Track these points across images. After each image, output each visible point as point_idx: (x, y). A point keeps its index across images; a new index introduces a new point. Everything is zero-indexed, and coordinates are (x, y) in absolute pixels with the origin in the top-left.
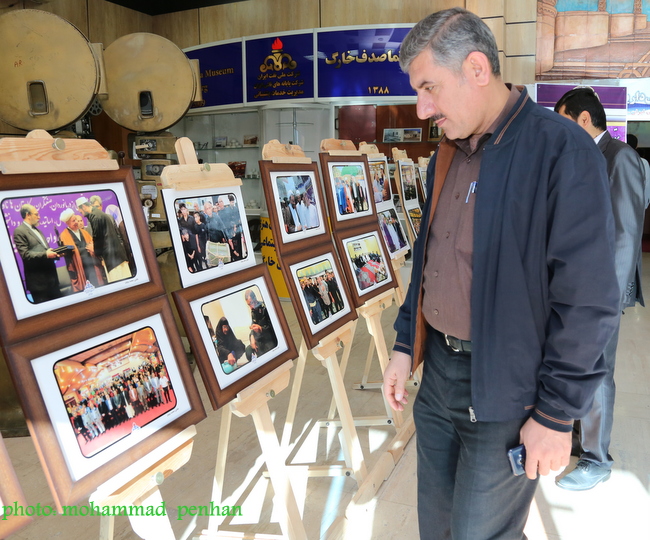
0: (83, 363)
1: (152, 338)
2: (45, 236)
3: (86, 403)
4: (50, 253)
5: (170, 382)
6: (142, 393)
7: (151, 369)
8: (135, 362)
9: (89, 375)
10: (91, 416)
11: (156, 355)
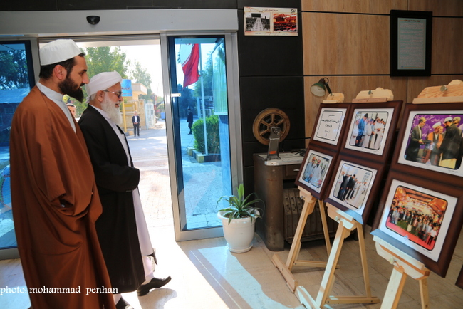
0: (407, 193)
1: (443, 207)
2: (423, 133)
3: (398, 208)
4: (421, 141)
5: (436, 236)
6: (419, 227)
7: (431, 221)
8: (426, 211)
9: (405, 199)
10: (396, 215)
11: (440, 217)
